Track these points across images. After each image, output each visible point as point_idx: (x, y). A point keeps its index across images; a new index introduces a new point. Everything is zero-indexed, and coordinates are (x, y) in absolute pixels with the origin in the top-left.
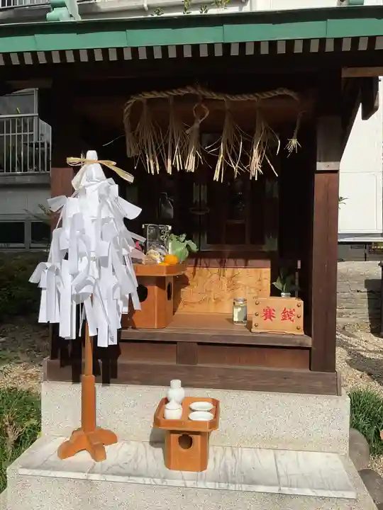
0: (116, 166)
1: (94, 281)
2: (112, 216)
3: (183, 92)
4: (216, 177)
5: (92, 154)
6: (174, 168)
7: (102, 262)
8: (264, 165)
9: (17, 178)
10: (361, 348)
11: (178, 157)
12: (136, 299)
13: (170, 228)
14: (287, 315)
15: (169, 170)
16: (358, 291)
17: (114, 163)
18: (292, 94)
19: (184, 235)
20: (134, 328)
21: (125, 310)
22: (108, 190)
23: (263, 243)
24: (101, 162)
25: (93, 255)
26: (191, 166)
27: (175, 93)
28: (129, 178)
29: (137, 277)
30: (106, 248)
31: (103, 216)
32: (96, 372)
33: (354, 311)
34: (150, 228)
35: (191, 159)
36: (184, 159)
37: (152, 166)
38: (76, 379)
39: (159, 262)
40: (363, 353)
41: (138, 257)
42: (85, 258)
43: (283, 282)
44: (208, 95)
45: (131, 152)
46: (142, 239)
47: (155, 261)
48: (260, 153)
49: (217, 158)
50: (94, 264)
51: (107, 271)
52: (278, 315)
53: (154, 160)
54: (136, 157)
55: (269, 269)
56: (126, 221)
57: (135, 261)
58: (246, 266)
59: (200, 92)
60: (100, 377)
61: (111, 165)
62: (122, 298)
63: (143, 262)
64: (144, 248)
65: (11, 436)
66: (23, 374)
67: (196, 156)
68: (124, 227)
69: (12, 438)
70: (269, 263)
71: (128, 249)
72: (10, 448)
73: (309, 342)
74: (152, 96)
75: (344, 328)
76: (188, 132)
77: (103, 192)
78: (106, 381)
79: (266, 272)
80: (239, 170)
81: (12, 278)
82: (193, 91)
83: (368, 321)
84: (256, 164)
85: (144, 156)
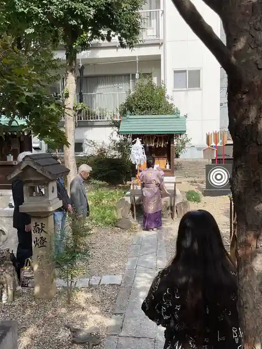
84: (162, 146)
85: (146, 144)
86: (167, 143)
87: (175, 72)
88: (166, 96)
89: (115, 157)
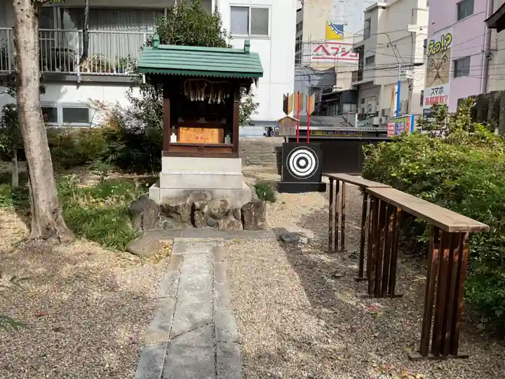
3: (200, 79)
4: (209, 103)
6: (198, 100)
8: (221, 100)
11: (199, 97)
26: (202, 100)
27: (198, 79)
36: (201, 97)
44: (207, 81)
45: (186, 94)
48: (220, 97)
49: (210, 97)
54: (187, 96)
67: (204, 97)
73: (232, 145)
76: (202, 90)
80: (215, 101)
84: (219, 101)
85: (189, 96)
86: (228, 96)
87: (233, 8)
88: (222, 30)
89: (138, 132)
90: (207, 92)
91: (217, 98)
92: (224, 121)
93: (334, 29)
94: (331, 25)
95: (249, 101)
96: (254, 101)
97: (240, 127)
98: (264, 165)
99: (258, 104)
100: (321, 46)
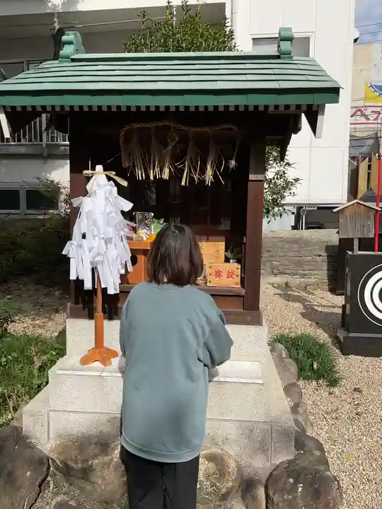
0: (115, 175)
1: (103, 253)
2: (114, 210)
3: (161, 124)
4: (183, 183)
5: (99, 168)
6: (155, 177)
7: (108, 241)
8: (215, 176)
9: (11, 147)
10: (316, 303)
11: (157, 170)
12: (129, 264)
13: (153, 214)
14: (230, 275)
15: (152, 178)
16: (319, 256)
17: (114, 173)
18: (234, 128)
19: (163, 220)
20: (128, 283)
21: (123, 271)
22: (111, 192)
23: (220, 223)
24: (105, 173)
25: (102, 236)
26: (166, 176)
27: (156, 124)
28: (125, 183)
29: (131, 250)
30: (111, 232)
31: (108, 210)
32: (104, 311)
33: (315, 272)
34: (138, 215)
35: (167, 171)
36: (161, 170)
37: (140, 174)
38: (91, 317)
39: (145, 239)
40: (316, 308)
41: (131, 236)
42: (97, 238)
43: (232, 252)
44: (178, 126)
45: (126, 164)
46: (134, 225)
47: (143, 238)
48: (212, 167)
49: (184, 170)
50: (103, 242)
51: (111, 247)
52: (224, 275)
53: (141, 171)
54: (129, 167)
55: (224, 243)
56: (123, 212)
57: (129, 239)
58: (208, 240)
59: (172, 125)
60: (106, 315)
61: (112, 174)
62: (122, 264)
63: (134, 239)
64: (134, 230)
65: (36, 363)
66: (31, 324)
67: (170, 169)
68: (121, 217)
69: (38, 364)
70: (224, 238)
71: (124, 231)
72: (36, 371)
73: (243, 292)
74: (139, 126)
75: (306, 288)
76: (164, 152)
77: (108, 194)
78: (110, 318)
79: (222, 245)
80: (198, 178)
81: (14, 243)
82: (167, 124)
83: (327, 281)
84: (209, 176)
85: (134, 166)
86: (233, 163)
87: (255, 41)
90: (177, 158)
91: (203, 171)
92: (225, 225)
93: (375, 91)
94: (371, 86)
95: (281, 175)
96: (291, 174)
97: (265, 221)
98: (303, 276)
99: (297, 180)
100: (359, 110)
